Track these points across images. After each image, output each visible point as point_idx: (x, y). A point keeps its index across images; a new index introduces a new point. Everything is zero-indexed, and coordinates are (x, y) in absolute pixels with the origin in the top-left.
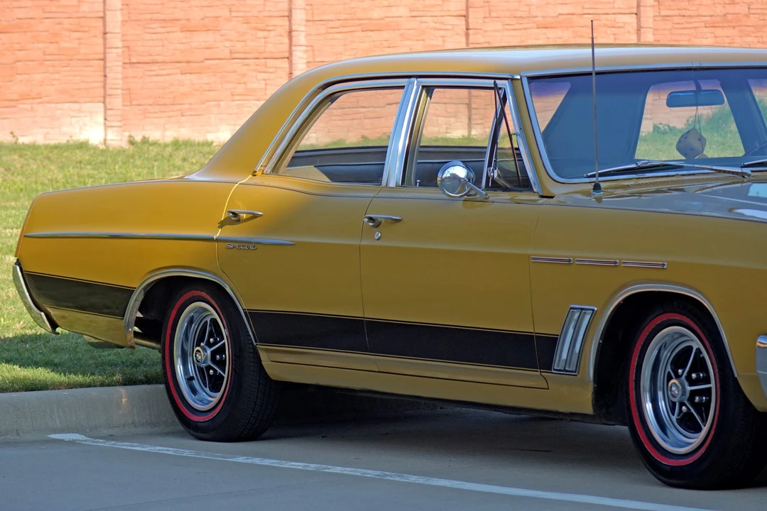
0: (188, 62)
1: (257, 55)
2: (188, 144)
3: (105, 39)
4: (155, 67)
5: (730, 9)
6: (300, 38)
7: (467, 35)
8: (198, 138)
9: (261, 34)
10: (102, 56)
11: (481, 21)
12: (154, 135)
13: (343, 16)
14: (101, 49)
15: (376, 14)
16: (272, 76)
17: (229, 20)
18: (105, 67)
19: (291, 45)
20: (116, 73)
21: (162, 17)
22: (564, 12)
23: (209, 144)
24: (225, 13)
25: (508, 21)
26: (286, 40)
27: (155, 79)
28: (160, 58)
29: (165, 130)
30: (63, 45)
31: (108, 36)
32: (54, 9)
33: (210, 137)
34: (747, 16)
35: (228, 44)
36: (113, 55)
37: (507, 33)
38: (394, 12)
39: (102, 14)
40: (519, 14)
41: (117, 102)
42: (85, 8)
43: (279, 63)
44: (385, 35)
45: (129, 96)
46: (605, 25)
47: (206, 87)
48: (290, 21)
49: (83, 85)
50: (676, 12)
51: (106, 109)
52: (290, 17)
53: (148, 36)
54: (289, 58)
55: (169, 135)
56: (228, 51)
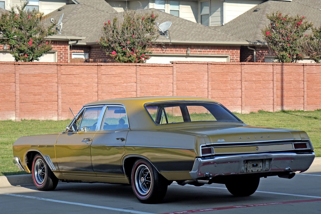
0: (35, 102)
1: (50, 101)
2: (34, 120)
3: (15, 97)
4: (27, 103)
5: (157, 91)
6: (60, 97)
7: (98, 96)
8: (37, 119)
9: (51, 96)
10: (15, 101)
11: (101, 93)
12: (27, 118)
13: (70, 92)
14: (15, 99)
15: (77, 91)
16: (54, 105)
17: (44, 93)
18: (15, 103)
19: (58, 98)
20: (18, 104)
21: (29, 92)
22: (120, 91)
23: (39, 120)
24: (43, 91)
25: (107, 93)
26: (57, 97)
27: (27, 106)
28: (28, 101)
29: (29, 117)
30: (6, 98)
31: (16, 96)
32: (4, 90)
33: (39, 119)
34: (161, 92)
35: (43, 98)
36: (17, 101)
37: (107, 96)
38: (81, 91)
39: (15, 91)
40: (110, 92)
41: (18, 111)
42: (11, 90)
43: (55, 102)
44: (79, 96)
45: (21, 110)
46: (129, 94)
47: (39, 108)
48: (58, 93)
49: (10, 107)
50: (145, 91)
51: (16, 113)
52: (58, 92)
53: (25, 96)
54: (57, 101)
55: (30, 118)
56: (43, 100)
